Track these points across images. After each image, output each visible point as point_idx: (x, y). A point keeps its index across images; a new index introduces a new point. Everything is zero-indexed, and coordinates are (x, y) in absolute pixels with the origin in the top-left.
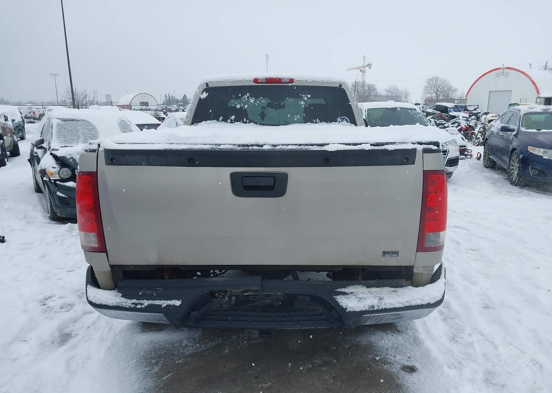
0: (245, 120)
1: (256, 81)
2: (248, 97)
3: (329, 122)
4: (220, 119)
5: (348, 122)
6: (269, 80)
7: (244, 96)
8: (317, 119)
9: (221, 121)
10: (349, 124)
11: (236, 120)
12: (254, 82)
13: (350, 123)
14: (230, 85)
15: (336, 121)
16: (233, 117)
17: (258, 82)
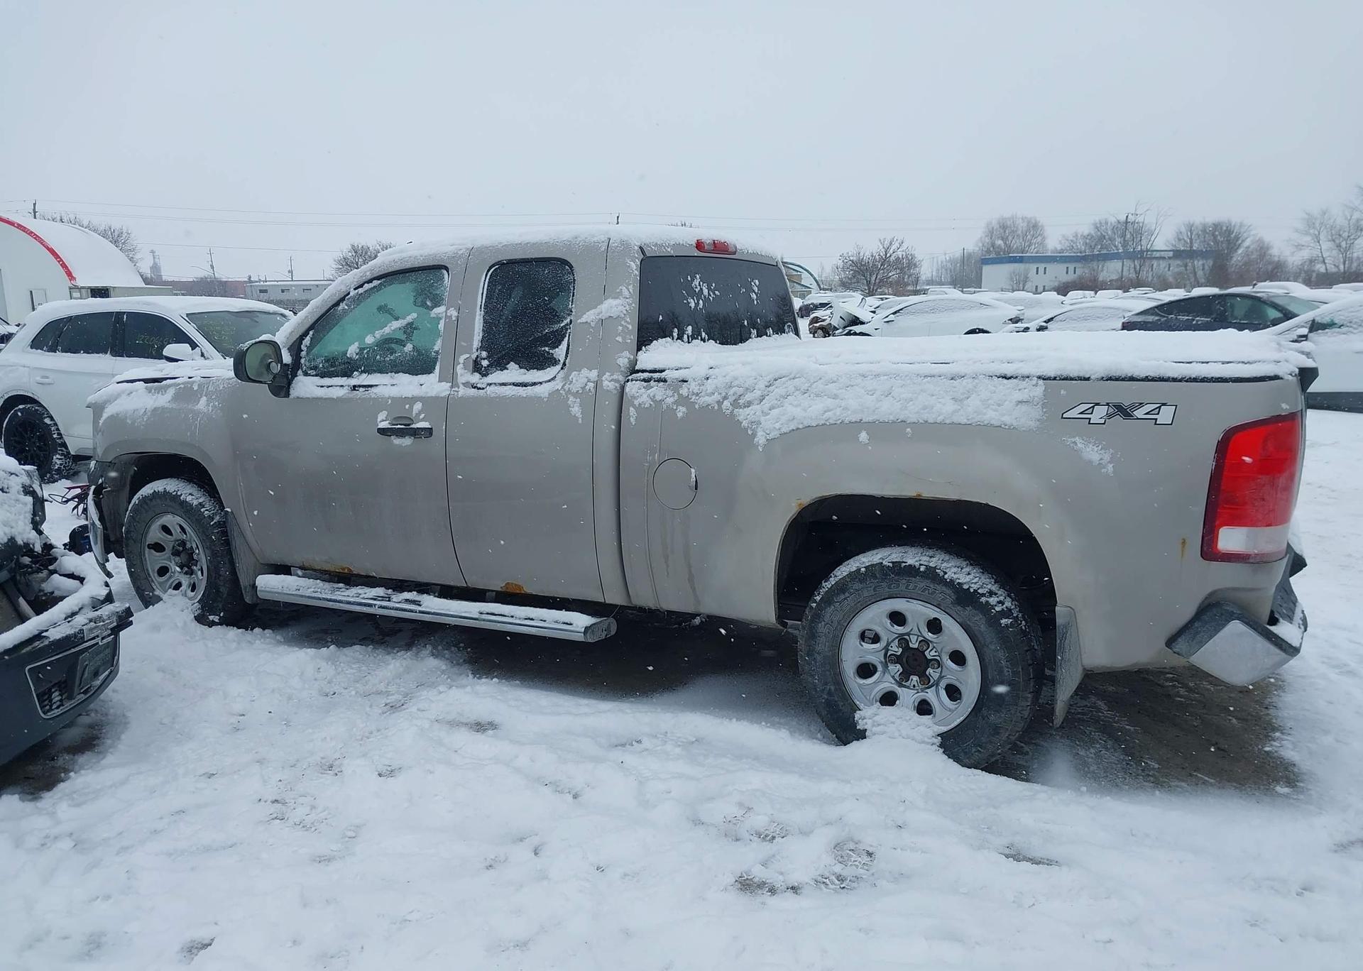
0: (703, 334)
1: (699, 245)
2: (699, 284)
3: (779, 334)
4: (673, 334)
6: (718, 247)
7: (695, 281)
8: (770, 329)
9: (677, 339)
10: (794, 336)
11: (694, 335)
12: (696, 247)
14: (672, 253)
15: (785, 332)
16: (689, 329)
17: (704, 249)
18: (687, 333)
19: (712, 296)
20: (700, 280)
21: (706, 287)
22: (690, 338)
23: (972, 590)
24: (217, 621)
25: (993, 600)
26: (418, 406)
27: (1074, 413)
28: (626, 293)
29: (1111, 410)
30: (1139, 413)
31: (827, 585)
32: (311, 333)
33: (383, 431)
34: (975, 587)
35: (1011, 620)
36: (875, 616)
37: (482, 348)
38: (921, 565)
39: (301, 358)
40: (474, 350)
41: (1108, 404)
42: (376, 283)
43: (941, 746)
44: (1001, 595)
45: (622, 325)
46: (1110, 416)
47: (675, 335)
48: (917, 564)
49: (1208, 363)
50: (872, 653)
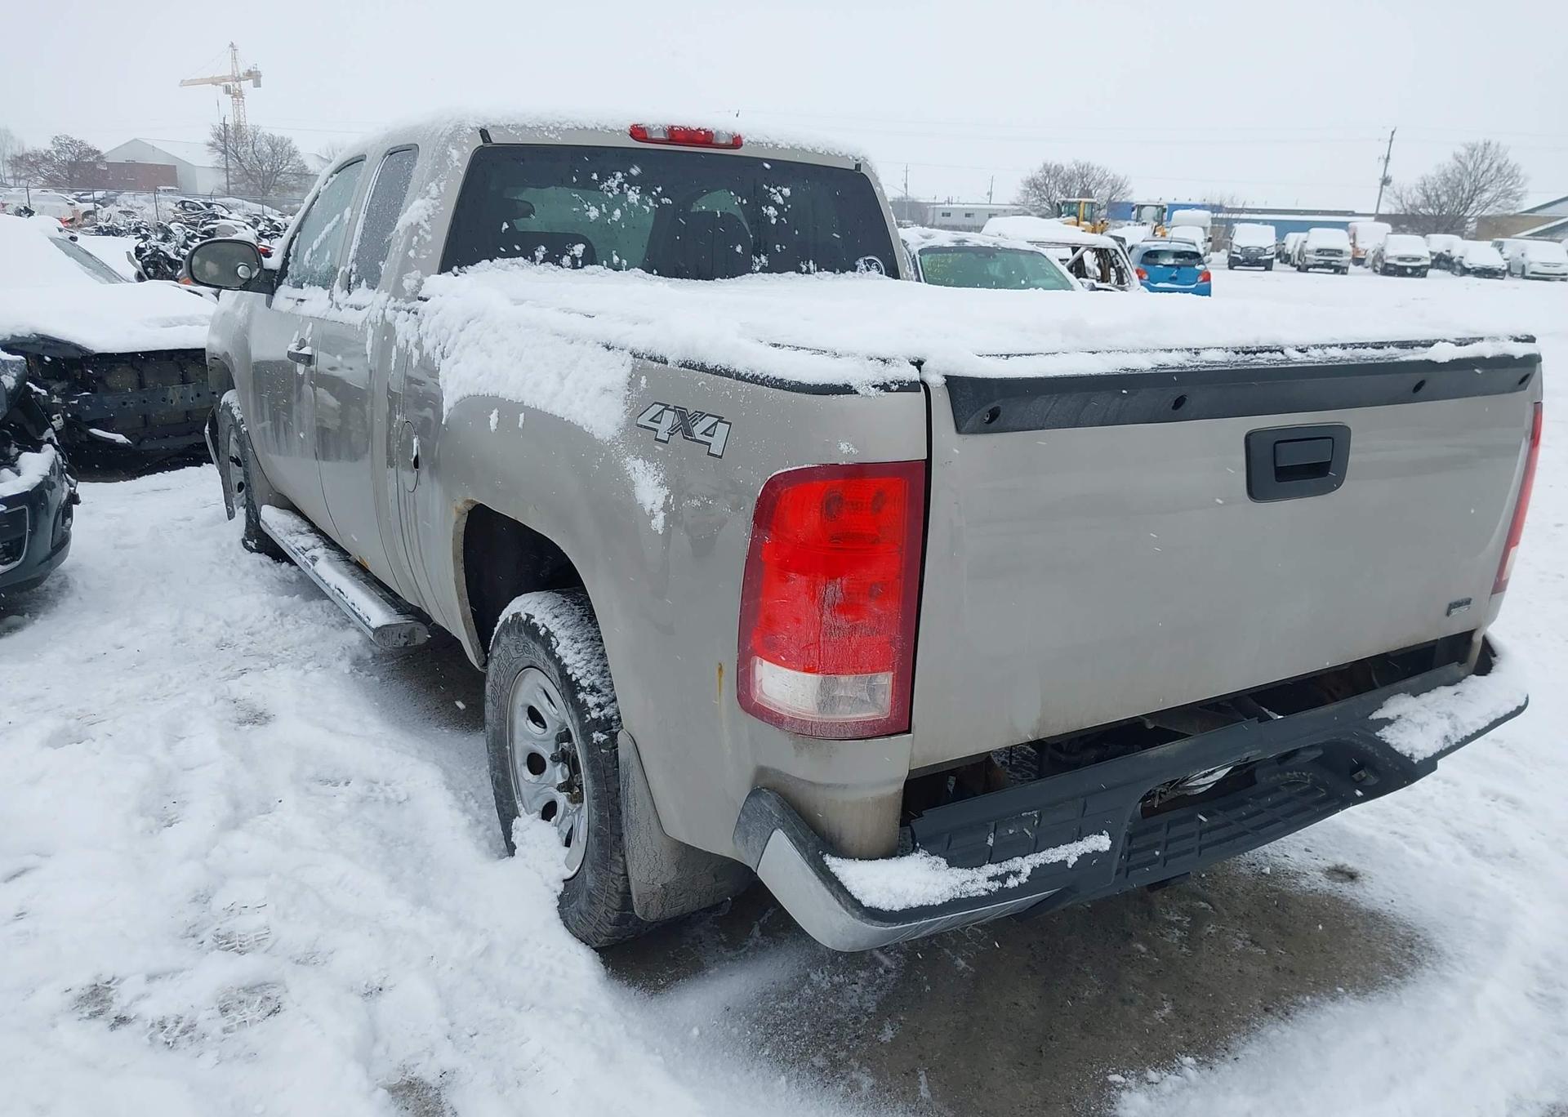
0: (616, 259)
1: (638, 132)
2: (620, 186)
3: (838, 271)
4: (537, 254)
5: (881, 273)
6: (677, 135)
7: (609, 182)
8: (811, 262)
9: (542, 262)
10: (884, 276)
11: (590, 258)
12: (630, 135)
13: (886, 275)
14: (560, 141)
15: (854, 269)
16: (579, 249)
17: (646, 138)
18: (571, 254)
19: (651, 204)
20: (622, 180)
21: (638, 191)
22: (580, 263)
23: (574, 679)
24: (254, 547)
25: (592, 700)
26: (311, 326)
27: (645, 419)
28: (434, 192)
29: (677, 420)
30: (698, 430)
31: (496, 629)
32: (298, 235)
33: (289, 355)
34: (579, 673)
35: (605, 737)
36: (534, 688)
37: (356, 260)
38: (544, 626)
39: (289, 263)
40: (349, 262)
41: (675, 409)
42: (335, 176)
43: (560, 898)
44: (607, 695)
45: (418, 235)
46: (673, 431)
47: (540, 255)
48: (540, 624)
50: (540, 741)
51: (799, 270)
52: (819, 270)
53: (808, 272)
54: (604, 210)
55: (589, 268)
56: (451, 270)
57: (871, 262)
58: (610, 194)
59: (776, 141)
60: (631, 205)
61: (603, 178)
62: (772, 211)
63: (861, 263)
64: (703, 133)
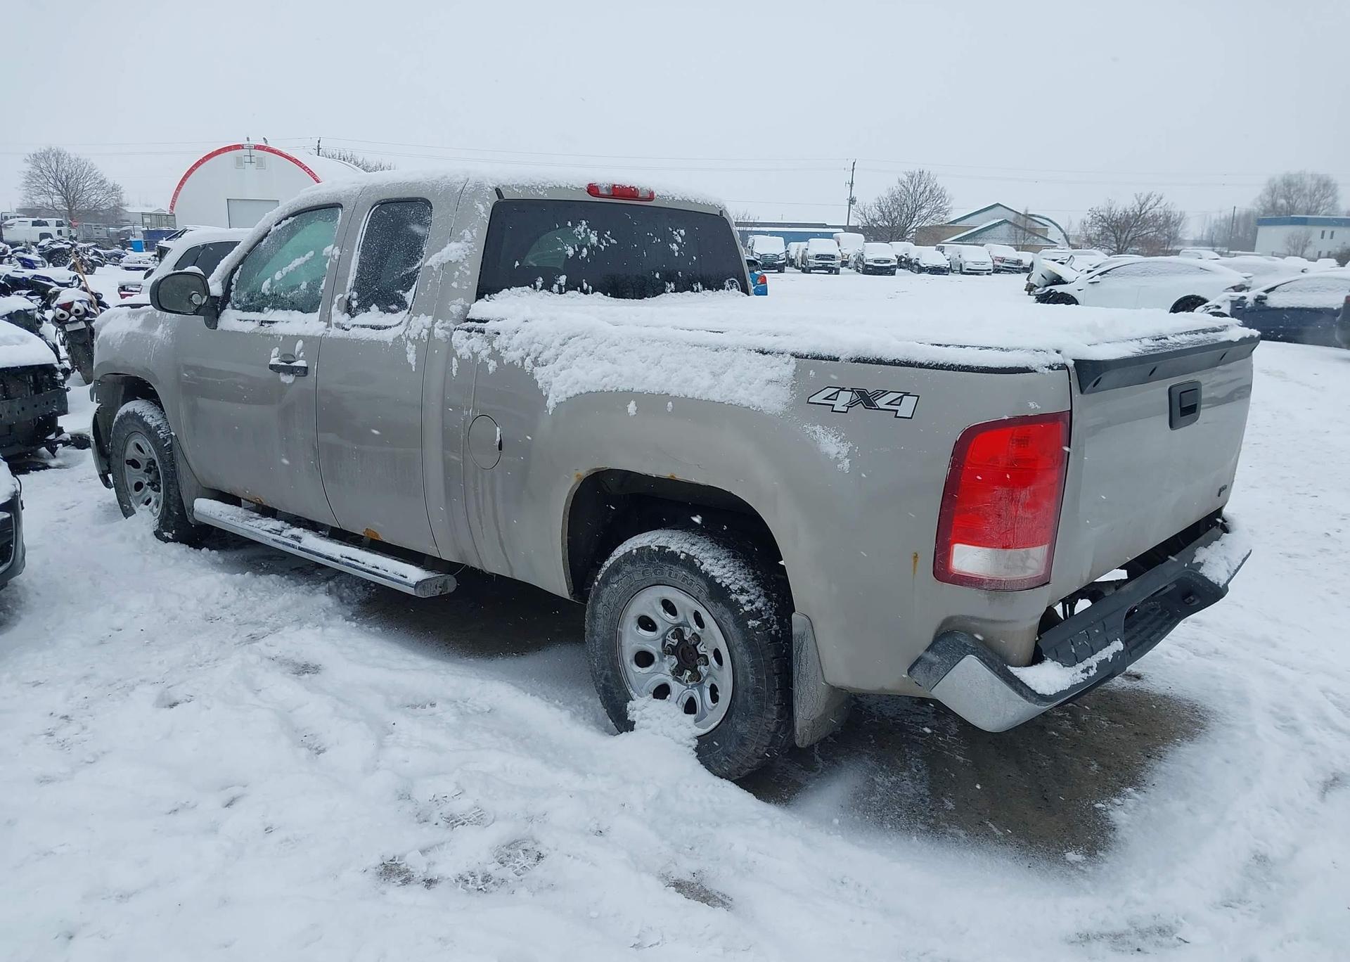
1: (592, 189)
2: (585, 231)
3: (714, 290)
4: (537, 283)
5: (739, 290)
6: (621, 192)
7: (579, 227)
8: (699, 284)
9: (541, 289)
10: (740, 292)
11: (569, 286)
12: (588, 192)
14: (546, 197)
15: (723, 288)
16: (563, 279)
17: (599, 194)
18: (558, 283)
19: (605, 244)
20: (586, 227)
21: (596, 234)
22: (564, 289)
23: (724, 585)
24: (171, 537)
25: (743, 599)
26: (300, 344)
27: (818, 398)
28: (468, 236)
29: (855, 397)
30: (881, 403)
31: (607, 564)
32: (240, 267)
33: (272, 367)
34: (727, 582)
35: (759, 623)
36: (648, 602)
37: (355, 288)
38: (682, 552)
39: (231, 291)
40: (348, 290)
41: (852, 390)
42: (291, 219)
43: (697, 750)
44: (754, 594)
45: (459, 270)
46: (852, 404)
47: (539, 284)
48: (678, 551)
49: (965, 347)
50: (650, 641)
51: (692, 290)
52: (704, 289)
53: (697, 291)
54: (577, 250)
55: (570, 293)
56: (483, 297)
57: (732, 282)
58: (579, 237)
59: (674, 195)
60: (592, 245)
61: (575, 225)
62: (675, 247)
63: (727, 284)
64: (633, 189)
